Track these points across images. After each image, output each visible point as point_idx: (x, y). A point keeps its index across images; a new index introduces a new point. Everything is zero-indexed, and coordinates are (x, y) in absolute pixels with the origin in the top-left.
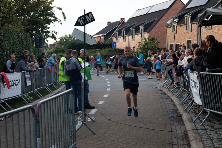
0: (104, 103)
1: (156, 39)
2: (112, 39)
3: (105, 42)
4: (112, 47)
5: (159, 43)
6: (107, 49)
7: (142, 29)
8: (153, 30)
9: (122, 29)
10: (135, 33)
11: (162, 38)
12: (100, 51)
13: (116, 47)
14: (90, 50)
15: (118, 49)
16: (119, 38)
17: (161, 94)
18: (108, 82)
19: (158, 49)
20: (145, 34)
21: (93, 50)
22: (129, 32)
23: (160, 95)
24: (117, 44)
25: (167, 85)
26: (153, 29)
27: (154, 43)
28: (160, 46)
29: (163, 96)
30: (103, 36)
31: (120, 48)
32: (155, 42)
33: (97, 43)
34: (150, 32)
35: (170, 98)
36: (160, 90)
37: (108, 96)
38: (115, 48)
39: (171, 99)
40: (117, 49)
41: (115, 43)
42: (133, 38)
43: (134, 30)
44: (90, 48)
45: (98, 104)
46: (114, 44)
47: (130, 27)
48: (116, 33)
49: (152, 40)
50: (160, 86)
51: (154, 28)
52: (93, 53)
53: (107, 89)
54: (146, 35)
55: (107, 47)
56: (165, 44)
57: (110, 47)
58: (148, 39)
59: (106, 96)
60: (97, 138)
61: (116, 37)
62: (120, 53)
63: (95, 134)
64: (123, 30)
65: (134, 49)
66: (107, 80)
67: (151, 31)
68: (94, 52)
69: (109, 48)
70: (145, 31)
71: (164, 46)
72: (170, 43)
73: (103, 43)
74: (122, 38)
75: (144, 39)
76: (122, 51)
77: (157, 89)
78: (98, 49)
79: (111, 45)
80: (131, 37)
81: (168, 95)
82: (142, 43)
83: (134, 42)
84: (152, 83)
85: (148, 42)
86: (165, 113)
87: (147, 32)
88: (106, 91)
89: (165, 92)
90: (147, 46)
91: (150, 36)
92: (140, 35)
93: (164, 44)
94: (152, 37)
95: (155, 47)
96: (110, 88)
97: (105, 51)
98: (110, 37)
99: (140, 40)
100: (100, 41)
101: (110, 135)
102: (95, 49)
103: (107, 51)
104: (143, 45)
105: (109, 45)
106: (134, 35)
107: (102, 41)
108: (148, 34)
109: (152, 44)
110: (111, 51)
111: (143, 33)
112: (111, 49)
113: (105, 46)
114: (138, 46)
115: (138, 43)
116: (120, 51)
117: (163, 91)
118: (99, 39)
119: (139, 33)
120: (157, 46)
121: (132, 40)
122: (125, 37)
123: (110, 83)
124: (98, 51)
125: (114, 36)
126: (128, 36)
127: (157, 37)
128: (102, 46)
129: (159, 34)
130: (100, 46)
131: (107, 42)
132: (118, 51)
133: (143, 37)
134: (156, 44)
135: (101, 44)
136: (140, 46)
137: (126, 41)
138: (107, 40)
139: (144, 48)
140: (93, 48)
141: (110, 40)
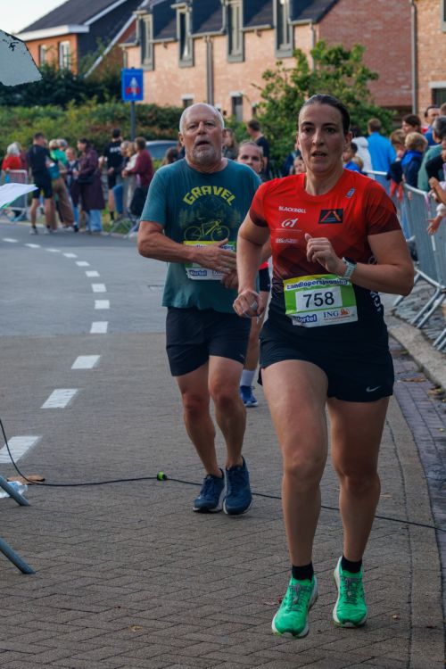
0: (75, 400)
1: (359, 59)
2: (118, 55)
3: (80, 69)
4: (119, 98)
5: (374, 77)
6: (92, 107)
10: (247, 21)
11: (393, 54)
12: (54, 117)
13: (140, 95)
15: (154, 108)
16: (159, 50)
18: (99, 288)
20: (298, 29)
21: (18, 110)
22: (215, 17)
24: (149, 80)
25: (416, 309)
26: (342, 2)
27: (344, 79)
28: (379, 96)
30: (74, 39)
31: (162, 104)
32: (349, 76)
34: (326, 20)
35: (428, 378)
37: (100, 365)
38: (138, 102)
39: (438, 387)
40: (144, 107)
41: (139, 75)
42: (237, 51)
44: (1, 99)
45: (46, 405)
46: (134, 82)
48: (142, 24)
49: (336, 63)
52: (17, 126)
53: (90, 327)
54: (305, 37)
55: (90, 96)
56: (403, 83)
57: (107, 96)
58: (316, 55)
59: (86, 362)
60: (40, 594)
61: (142, 43)
62: (163, 127)
63: (25, 572)
64: (183, 8)
65: (238, 107)
66: (90, 274)
67: (331, 13)
68: (22, 123)
69: (102, 100)
70: (297, 13)
71: (398, 95)
72: (434, 78)
73: (69, 75)
74: (175, 47)
75: (294, 55)
76: (172, 121)
78: (44, 105)
79: (116, 85)
80: (221, 44)
81: (417, 363)
82: (282, 75)
83: (237, 69)
85: (315, 75)
86: (402, 460)
87: (309, 21)
88: (86, 333)
89: (406, 346)
91: (324, 39)
92: (271, 37)
93: (398, 85)
94: (336, 45)
95: (351, 99)
96: (107, 320)
97: (79, 118)
98: (109, 40)
99: (274, 64)
100: (53, 61)
101: (109, 575)
102: (25, 106)
103: (95, 119)
104: (287, 86)
105: (104, 82)
106: (241, 35)
107: (68, 64)
108: (317, 28)
109: (337, 85)
110: (116, 117)
111: (288, 26)
112: (113, 104)
113: (82, 91)
114: (260, 92)
115: (264, 77)
116: (164, 120)
117: (394, 337)
118: (52, 50)
119: (267, 26)
120: (360, 95)
121: (230, 63)
122: (191, 41)
123: (108, 291)
124: (43, 114)
125: (130, 36)
126: (208, 38)
127: (363, 49)
128: (64, 90)
129: (374, 31)
130: (54, 88)
131: (94, 68)
132: (151, 118)
133: (290, 46)
134: (359, 84)
135: (60, 78)
136: (272, 95)
137: (194, 65)
138: (91, 54)
139: (291, 106)
140: (16, 101)
141: (108, 60)
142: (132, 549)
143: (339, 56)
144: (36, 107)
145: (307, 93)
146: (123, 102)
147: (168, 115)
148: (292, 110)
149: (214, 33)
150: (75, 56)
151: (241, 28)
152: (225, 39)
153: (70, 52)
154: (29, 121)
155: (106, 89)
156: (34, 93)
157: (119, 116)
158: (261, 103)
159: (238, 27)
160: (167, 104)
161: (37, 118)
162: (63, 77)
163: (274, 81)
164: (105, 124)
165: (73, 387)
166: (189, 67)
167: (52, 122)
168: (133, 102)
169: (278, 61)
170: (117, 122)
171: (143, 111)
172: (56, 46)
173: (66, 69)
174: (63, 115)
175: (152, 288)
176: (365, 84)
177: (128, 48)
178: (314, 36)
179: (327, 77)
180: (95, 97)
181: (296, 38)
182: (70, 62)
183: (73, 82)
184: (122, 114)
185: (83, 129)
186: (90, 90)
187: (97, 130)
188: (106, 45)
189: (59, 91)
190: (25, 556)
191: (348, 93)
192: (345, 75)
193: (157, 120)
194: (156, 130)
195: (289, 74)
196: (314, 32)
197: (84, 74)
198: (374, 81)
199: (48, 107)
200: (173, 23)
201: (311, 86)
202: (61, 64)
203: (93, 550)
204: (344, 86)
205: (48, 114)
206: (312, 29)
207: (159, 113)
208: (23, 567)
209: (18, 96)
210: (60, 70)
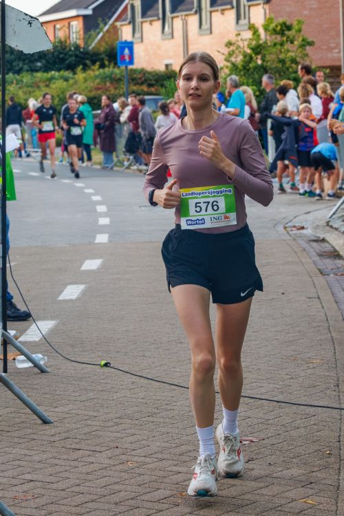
0: (84, 293)
1: (300, 31)
2: (115, 31)
3: (86, 43)
4: (116, 64)
5: (311, 44)
6: (95, 71)
10: (213, 3)
11: (325, 26)
12: (66, 80)
13: (131, 61)
14: (24, 74)
15: (143, 72)
16: (146, 26)
17: (321, 255)
18: (102, 209)
19: (308, 70)
20: (252, 8)
21: (39, 75)
22: (188, 0)
23: (315, 263)
24: (138, 50)
27: (287, 46)
28: (315, 58)
29: (329, 264)
30: (81, 20)
31: (149, 69)
32: (292, 42)
33: (55, 47)
34: (274, 0)
36: (316, 241)
37: (103, 266)
38: (130, 67)
40: (134, 71)
41: (130, 46)
42: (205, 26)
44: (26, 67)
45: (61, 298)
46: (127, 51)
48: (133, 7)
49: (282, 33)
50: (317, 223)
52: (38, 87)
53: (94, 238)
54: (258, 14)
55: (94, 63)
56: (334, 48)
57: (106, 63)
58: (266, 29)
59: (92, 265)
60: (57, 438)
61: (133, 21)
62: (150, 85)
63: (45, 422)
68: (42, 85)
69: (102, 66)
71: (330, 58)
73: (77, 47)
74: (158, 24)
75: (250, 28)
76: (157, 81)
77: (301, 236)
78: (59, 70)
79: (114, 55)
82: (241, 44)
83: (207, 39)
84: (282, 210)
85: (266, 43)
86: (334, 334)
87: (260, 2)
88: (92, 243)
89: (337, 248)
90: (263, 60)
91: (273, 16)
92: (231, 14)
93: (330, 49)
94: (281, 20)
95: (294, 61)
96: (107, 233)
97: (86, 80)
98: (107, 20)
99: (234, 35)
100: (65, 37)
101: (110, 424)
102: (44, 72)
103: (98, 81)
104: (244, 52)
105: (104, 52)
106: (208, 14)
107: (76, 39)
108: (267, 7)
109: (283, 50)
110: (114, 79)
111: (244, 6)
112: (111, 69)
113: (88, 59)
114: (224, 57)
115: (226, 45)
116: (151, 80)
117: (328, 242)
118: (64, 28)
119: (229, 6)
120: (301, 57)
121: (201, 35)
122: (170, 19)
123: (109, 210)
124: (57, 77)
125: (124, 17)
126: (183, 17)
127: (303, 22)
128: (74, 58)
129: (311, 8)
130: (66, 57)
131: (96, 41)
132: (140, 79)
133: (246, 21)
134: (300, 50)
135: (70, 50)
136: (233, 59)
137: (173, 37)
138: (94, 31)
139: (248, 68)
140: (37, 68)
141: (107, 35)
142: (127, 404)
143: (284, 28)
144: (53, 72)
145: (259, 57)
146: (119, 67)
147: (153, 76)
148: (248, 70)
149: (188, 13)
150: (82, 32)
151: (209, 9)
152: (196, 17)
153: (78, 30)
154: (47, 83)
155: (106, 58)
156: (51, 61)
157: (116, 78)
158: (224, 66)
159: (206, 8)
160: (153, 68)
161: (53, 81)
162: (73, 49)
163: (234, 48)
164: (105, 84)
165: (82, 283)
166: (169, 39)
167: (65, 83)
168: (126, 67)
169: (237, 33)
170: (114, 82)
171: (135, 74)
172: (67, 25)
173: (75, 43)
174: (73, 78)
175: (142, 208)
176: (305, 50)
177: (121, 25)
178: (265, 13)
179: (275, 45)
180: (98, 63)
181: (251, 16)
182: (78, 37)
183: (80, 52)
184: (119, 76)
185: (89, 89)
186: (94, 58)
187: (99, 89)
188: (105, 24)
189: (70, 59)
190: (45, 410)
191: (292, 56)
192: (289, 43)
193: (146, 80)
194: (145, 88)
195: (246, 43)
196: (265, 10)
197: (89, 46)
198: (311, 47)
199: (62, 72)
200: (156, 6)
201: (263, 52)
202: (71, 39)
203: (97, 405)
204: (288, 51)
205: (62, 77)
206: (263, 8)
207: (147, 75)
208: (44, 418)
209: (39, 64)
210: (70, 44)
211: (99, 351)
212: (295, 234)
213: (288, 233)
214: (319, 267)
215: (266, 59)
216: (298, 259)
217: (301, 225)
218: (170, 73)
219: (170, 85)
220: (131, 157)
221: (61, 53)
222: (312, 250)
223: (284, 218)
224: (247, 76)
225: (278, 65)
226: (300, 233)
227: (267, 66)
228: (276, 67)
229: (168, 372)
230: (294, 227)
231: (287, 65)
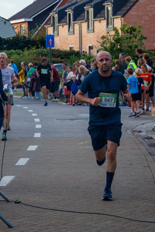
0: (28, 162)
1: (140, 31)
2: (44, 30)
3: (29, 35)
4: (45, 46)
5: (145, 38)
6: (34, 50)
7: (110, 8)
8: (131, 12)
9: (66, 8)
10: (95, 16)
11: (153, 29)
12: (19, 54)
13: (53, 45)
15: (58, 51)
16: (60, 27)
17: (149, 145)
18: (37, 120)
20: (115, 20)
22: (82, 15)
23: (147, 149)
24: (56, 39)
26: (133, 9)
27: (133, 39)
28: (147, 46)
29: (154, 150)
30: (27, 23)
31: (61, 49)
32: (136, 38)
34: (126, 16)
36: (146, 138)
37: (38, 149)
38: (52, 48)
40: (54, 50)
41: (52, 37)
42: (91, 28)
43: (91, 10)
45: (17, 164)
46: (51, 40)
47: (84, 4)
48: (54, 17)
49: (131, 33)
50: (148, 129)
51: (135, 7)
53: (34, 135)
54: (118, 22)
55: (33, 46)
57: (40, 46)
58: (122, 30)
59: (32, 148)
61: (53, 25)
62: (62, 58)
63: (10, 227)
64: (70, 11)
65: (91, 50)
66: (34, 115)
67: (128, 13)
69: (38, 48)
70: (114, 14)
73: (25, 38)
74: (66, 27)
75: (114, 30)
76: (65, 56)
77: (140, 136)
78: (15, 49)
79: (43, 42)
80: (85, 25)
82: (109, 37)
83: (91, 35)
85: (122, 37)
87: (120, 16)
88: (32, 137)
90: (120, 46)
91: (126, 23)
92: (104, 22)
94: (131, 26)
96: (40, 132)
97: (29, 55)
98: (40, 24)
99: (106, 33)
100: (19, 32)
101: (43, 228)
102: (8, 50)
103: (35, 55)
104: (111, 42)
105: (38, 41)
106: (92, 22)
107: (24, 33)
108: (122, 19)
109: (131, 41)
110: (43, 54)
111: (111, 18)
112: (42, 49)
113: (30, 44)
114: (100, 44)
115: (101, 38)
116: (62, 55)
117: (154, 139)
118: (18, 28)
119: (103, 18)
120: (140, 45)
121: (88, 33)
122: (73, 24)
123: (41, 121)
124: (15, 53)
125: (49, 23)
126: (80, 23)
127: (141, 27)
128: (23, 43)
129: (145, 20)
130: (19, 43)
131: (34, 35)
132: (57, 54)
133: (112, 26)
134: (139, 41)
135: (21, 39)
136: (105, 46)
137: (74, 34)
138: (34, 30)
139: (113, 50)
140: (4, 48)
141: (40, 32)
142: (51, 219)
143: (132, 30)
144: (12, 50)
145: (119, 44)
146: (46, 48)
147: (63, 53)
148: (113, 51)
149: (82, 21)
150: (27, 30)
151: (93, 19)
152: (86, 24)
153: (25, 29)
154: (9, 56)
155: (39, 43)
156: (11, 45)
157: (45, 54)
158: (100, 48)
159: (91, 19)
160: (63, 49)
161: (12, 55)
162: (22, 38)
163: (106, 40)
164: (39, 57)
165: (28, 157)
166: (72, 35)
167: (18, 56)
168: (50, 48)
169: (108, 32)
170: (44, 56)
171: (54, 52)
172: (20, 26)
173: (24, 36)
174: (23, 54)
175: (58, 120)
176: (142, 41)
177: (48, 27)
178: (122, 22)
179: (127, 38)
180: (35, 46)
181: (114, 23)
182: (25, 32)
183: (26, 40)
184: (46, 53)
185: (30, 59)
186: (33, 44)
187: (36, 59)
188: (39, 26)
189: (21, 44)
190: (10, 221)
191: (135, 44)
192: (134, 38)
193: (60, 55)
194: (59, 59)
195: (112, 37)
196: (122, 21)
197: (31, 37)
198: (146, 40)
199: (17, 50)
200: (66, 17)
201: (120, 42)
202: (22, 34)
203: (36, 219)
204: (133, 42)
205: (17, 53)
206: (121, 19)
207: (60, 53)
208: (9, 225)
209: (5, 46)
210: (21, 36)
211: (37, 192)
212: (137, 135)
213: (133, 134)
214: (149, 151)
215: (122, 46)
216: (138, 147)
217: (140, 130)
218: (72, 52)
219: (72, 58)
220: (52, 94)
221: (16, 41)
222: (146, 143)
223: (131, 127)
224: (112, 54)
225: (128, 48)
226: (139, 134)
227: (122, 49)
228: (127, 50)
229: (73, 203)
230: (136, 131)
231: (133, 49)
